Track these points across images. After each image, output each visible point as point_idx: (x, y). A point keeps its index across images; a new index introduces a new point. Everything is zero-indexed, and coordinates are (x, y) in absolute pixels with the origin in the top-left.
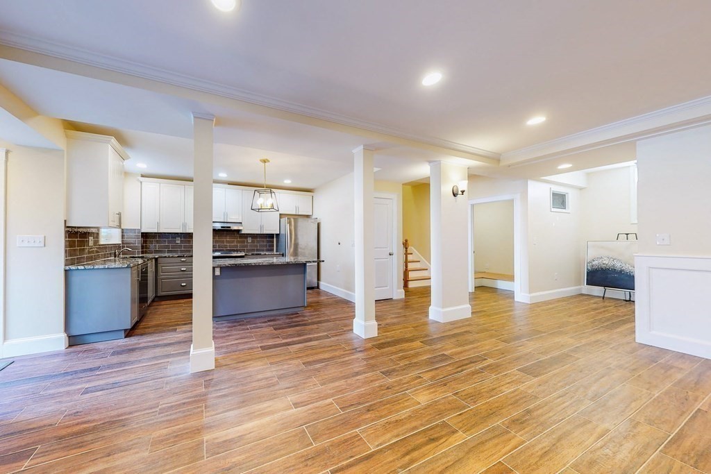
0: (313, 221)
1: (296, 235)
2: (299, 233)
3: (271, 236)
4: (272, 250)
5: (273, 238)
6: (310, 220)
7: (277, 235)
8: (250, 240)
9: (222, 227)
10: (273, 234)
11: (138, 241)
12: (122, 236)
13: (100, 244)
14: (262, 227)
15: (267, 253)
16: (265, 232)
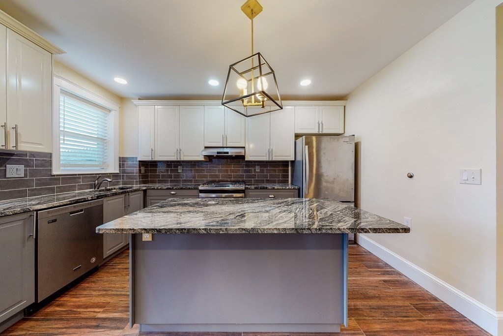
0: (347, 139)
1: (318, 162)
2: (323, 159)
3: (285, 164)
4: (286, 182)
5: (288, 166)
6: (342, 140)
7: (293, 162)
8: (258, 169)
9: (218, 153)
10: (287, 162)
11: (136, 170)
12: (121, 165)
13: (54, 172)
14: (270, 152)
15: (276, 187)
16: (275, 159)
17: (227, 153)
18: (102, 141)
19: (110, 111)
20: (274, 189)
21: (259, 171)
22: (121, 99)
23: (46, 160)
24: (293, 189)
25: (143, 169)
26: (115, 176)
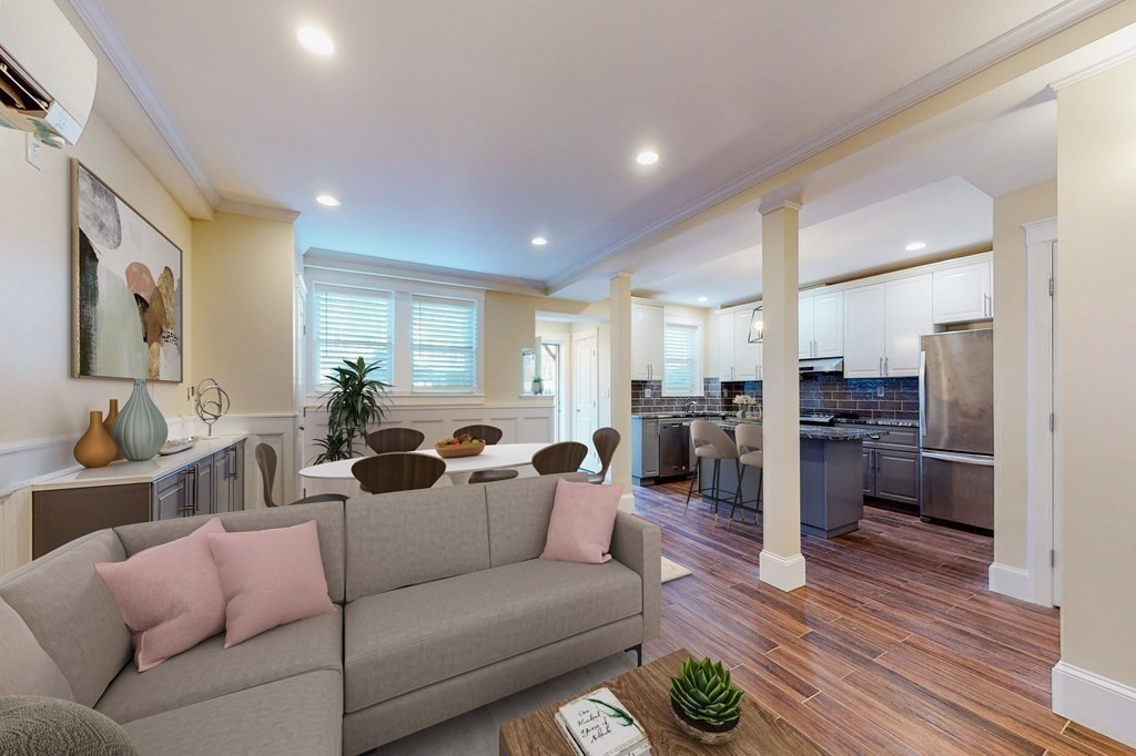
9: (801, 368)
10: (913, 379)
11: (719, 393)
12: (706, 388)
13: (663, 395)
14: (884, 363)
15: (880, 423)
16: (892, 374)
17: (812, 368)
18: (691, 361)
19: (696, 327)
20: (877, 424)
21: (882, 395)
22: (705, 311)
23: (658, 386)
24: (912, 427)
25: (725, 391)
26: (701, 400)
